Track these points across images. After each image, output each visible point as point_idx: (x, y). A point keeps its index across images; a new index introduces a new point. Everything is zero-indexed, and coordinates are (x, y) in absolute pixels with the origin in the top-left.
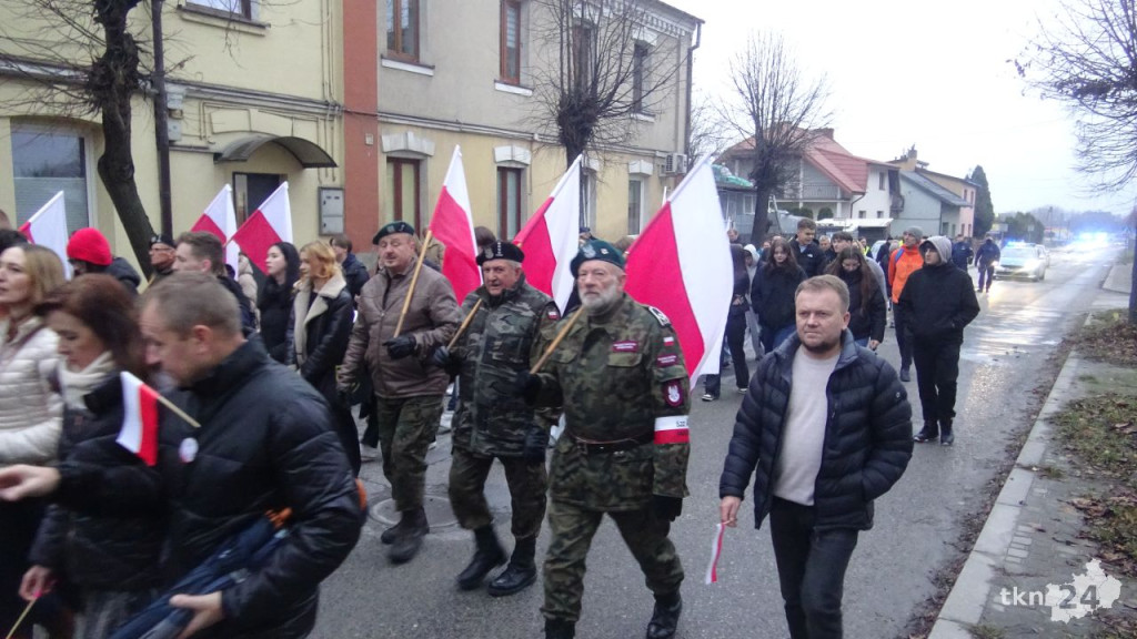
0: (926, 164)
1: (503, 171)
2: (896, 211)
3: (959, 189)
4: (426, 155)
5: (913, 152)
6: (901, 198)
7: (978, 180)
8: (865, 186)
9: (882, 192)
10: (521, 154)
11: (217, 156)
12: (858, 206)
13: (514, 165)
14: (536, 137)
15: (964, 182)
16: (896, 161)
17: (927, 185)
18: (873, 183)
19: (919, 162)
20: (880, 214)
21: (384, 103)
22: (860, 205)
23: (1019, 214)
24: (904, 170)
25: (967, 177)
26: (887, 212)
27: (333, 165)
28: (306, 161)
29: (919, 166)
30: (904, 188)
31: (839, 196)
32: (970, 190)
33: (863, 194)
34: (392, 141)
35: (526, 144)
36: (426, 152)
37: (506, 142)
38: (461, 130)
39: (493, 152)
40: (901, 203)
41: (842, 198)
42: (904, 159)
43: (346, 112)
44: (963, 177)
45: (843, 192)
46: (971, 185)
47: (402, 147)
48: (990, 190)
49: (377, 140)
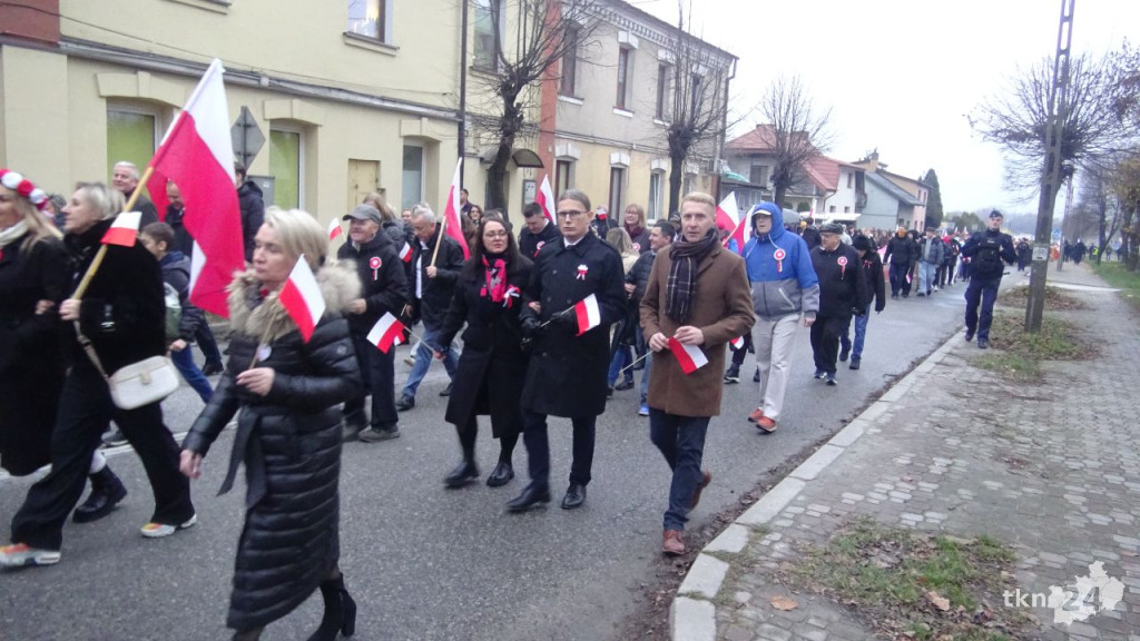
0: (885, 166)
1: (613, 169)
2: (859, 207)
3: (914, 190)
4: (576, 159)
5: (875, 155)
6: (865, 195)
7: (930, 183)
8: (836, 185)
9: (849, 190)
10: (625, 159)
11: (482, 159)
12: (829, 203)
13: (620, 166)
14: (634, 147)
15: (919, 183)
16: (860, 162)
17: (887, 185)
18: (843, 181)
19: (880, 164)
20: (847, 209)
21: (559, 125)
22: (832, 200)
23: (965, 214)
24: (869, 171)
25: (920, 179)
26: (853, 208)
27: (541, 166)
28: (520, 162)
29: (880, 167)
30: (868, 187)
31: (814, 193)
32: (924, 191)
33: (835, 191)
34: (561, 149)
35: (627, 151)
36: (576, 156)
37: (616, 150)
38: (594, 141)
39: (610, 157)
40: (863, 201)
41: (818, 194)
42: (867, 161)
43: (541, 131)
44: (916, 179)
45: (818, 189)
46: (926, 187)
47: (564, 153)
48: (941, 191)
49: (554, 149)
